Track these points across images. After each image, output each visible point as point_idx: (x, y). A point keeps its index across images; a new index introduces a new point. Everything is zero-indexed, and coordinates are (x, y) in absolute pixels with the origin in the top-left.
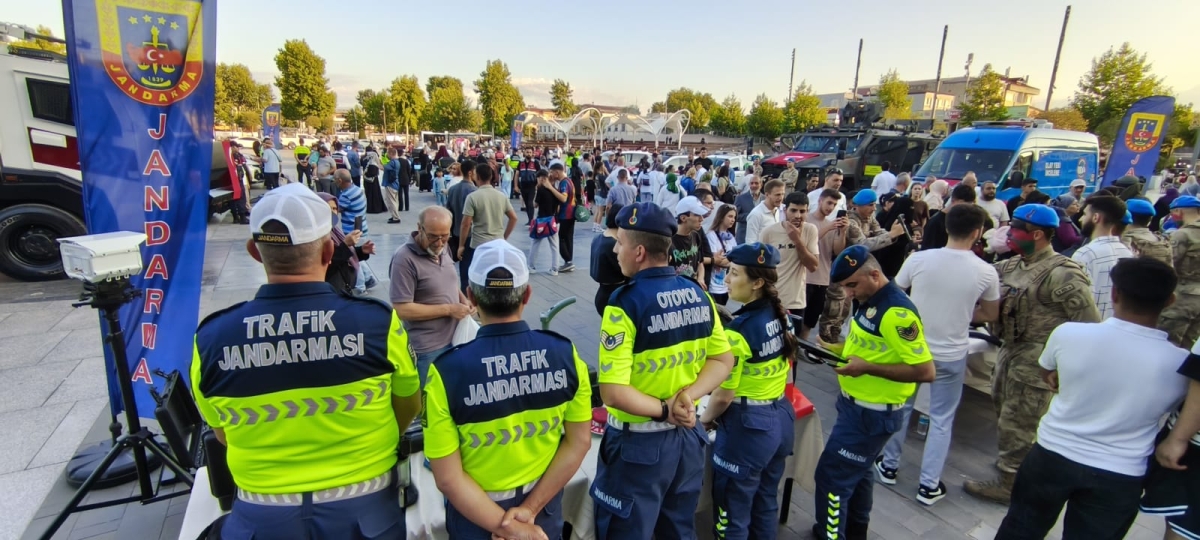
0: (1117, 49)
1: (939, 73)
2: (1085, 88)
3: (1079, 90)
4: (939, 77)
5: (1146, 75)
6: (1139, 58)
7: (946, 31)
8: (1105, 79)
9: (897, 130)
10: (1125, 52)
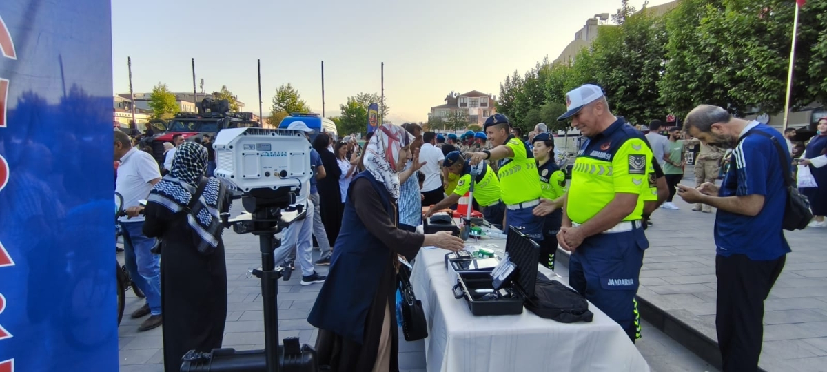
0: (286, 85)
1: (195, 88)
2: (276, 104)
3: (273, 104)
4: (195, 92)
5: (299, 99)
6: (295, 91)
7: (193, 62)
8: (283, 100)
9: (237, 118)
10: (289, 87)
